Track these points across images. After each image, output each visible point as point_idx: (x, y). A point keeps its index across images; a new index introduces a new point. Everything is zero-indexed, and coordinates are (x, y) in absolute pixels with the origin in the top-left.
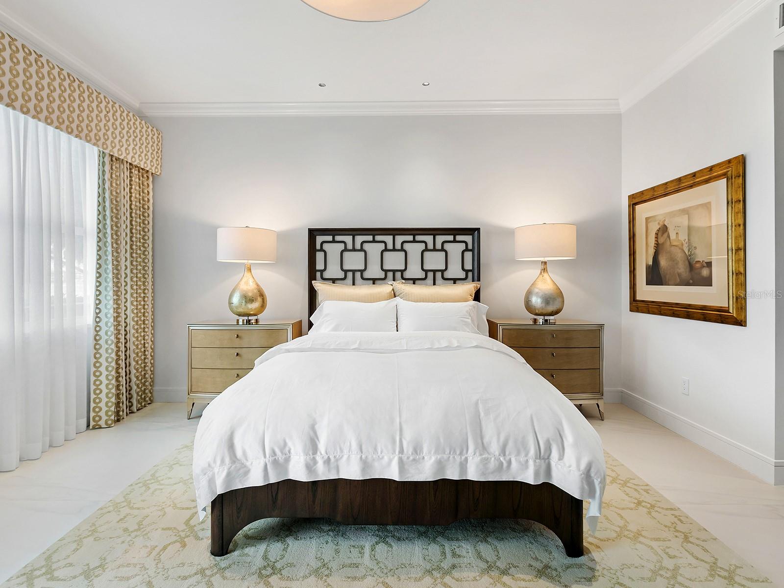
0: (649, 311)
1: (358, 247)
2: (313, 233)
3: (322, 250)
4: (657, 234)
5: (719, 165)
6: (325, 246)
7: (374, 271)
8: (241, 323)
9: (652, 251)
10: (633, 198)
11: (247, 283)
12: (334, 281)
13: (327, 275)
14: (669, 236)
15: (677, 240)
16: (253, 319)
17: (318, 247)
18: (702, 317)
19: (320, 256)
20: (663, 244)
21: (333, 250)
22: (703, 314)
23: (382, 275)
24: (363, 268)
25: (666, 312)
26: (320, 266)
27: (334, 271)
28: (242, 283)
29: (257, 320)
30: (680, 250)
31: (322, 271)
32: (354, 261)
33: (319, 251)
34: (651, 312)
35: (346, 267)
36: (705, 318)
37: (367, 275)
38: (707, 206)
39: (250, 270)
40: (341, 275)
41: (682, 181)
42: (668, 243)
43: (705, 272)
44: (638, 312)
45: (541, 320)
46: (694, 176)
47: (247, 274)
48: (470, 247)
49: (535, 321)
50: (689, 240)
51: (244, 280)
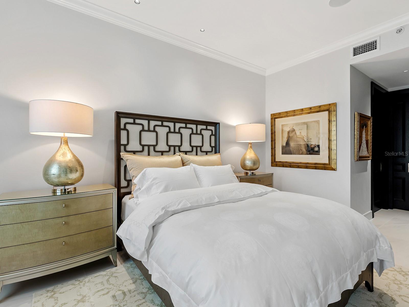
0: (283, 166)
1: (152, 128)
2: (119, 115)
3: (125, 129)
4: (289, 132)
5: (324, 105)
6: (128, 127)
7: (162, 146)
8: (59, 193)
9: (285, 140)
10: (274, 115)
11: (64, 154)
12: (134, 152)
13: (129, 148)
14: (296, 133)
15: (300, 135)
16: (71, 188)
17: (122, 126)
18: (315, 167)
19: (123, 134)
20: (292, 136)
21: (134, 130)
22: (315, 166)
23: (167, 149)
24: (155, 144)
25: (293, 166)
26: (123, 141)
27: (134, 145)
28: (59, 154)
29: (75, 188)
30: (302, 140)
31: (125, 146)
32: (149, 139)
33: (123, 129)
34: (284, 166)
35: (143, 143)
36: (316, 168)
37: (158, 148)
38: (318, 122)
39: (66, 143)
40: (140, 148)
41: (303, 111)
42: (295, 136)
43: (316, 149)
44: (277, 167)
45: (250, 173)
46: (311, 109)
47: (64, 147)
48: (214, 133)
49: (247, 173)
50: (307, 135)
51: (61, 152)
